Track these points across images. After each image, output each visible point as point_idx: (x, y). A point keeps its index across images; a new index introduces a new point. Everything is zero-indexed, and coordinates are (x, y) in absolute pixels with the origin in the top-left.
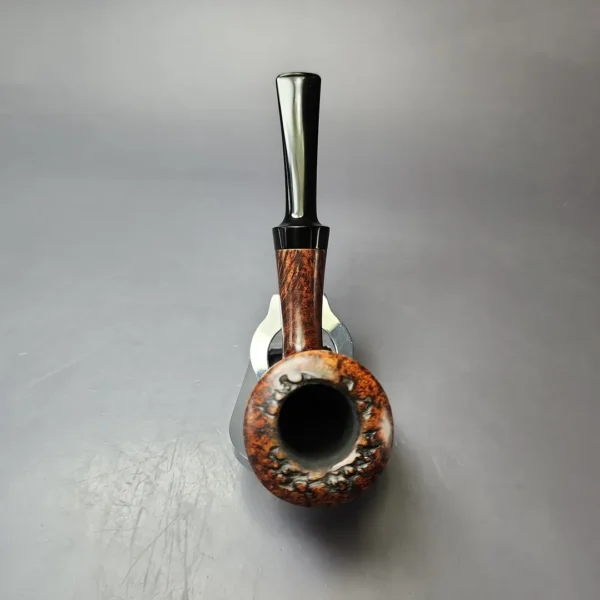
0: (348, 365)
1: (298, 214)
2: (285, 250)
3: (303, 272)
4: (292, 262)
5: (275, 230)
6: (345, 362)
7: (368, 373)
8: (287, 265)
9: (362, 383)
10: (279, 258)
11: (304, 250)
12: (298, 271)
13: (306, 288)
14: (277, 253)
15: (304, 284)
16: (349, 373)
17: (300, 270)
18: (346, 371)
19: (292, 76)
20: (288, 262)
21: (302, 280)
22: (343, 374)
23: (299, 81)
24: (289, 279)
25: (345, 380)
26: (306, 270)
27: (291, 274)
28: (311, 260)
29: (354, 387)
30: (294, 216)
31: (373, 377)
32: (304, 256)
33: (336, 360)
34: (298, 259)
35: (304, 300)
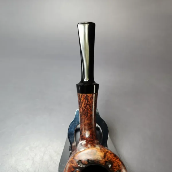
0: (109, 155)
1: (86, 80)
2: (81, 94)
3: (88, 103)
4: (84, 99)
5: (77, 85)
6: (107, 154)
7: (118, 158)
8: (82, 100)
9: (115, 164)
10: (79, 97)
11: (89, 94)
12: (86, 103)
13: (89, 110)
14: (78, 94)
15: (89, 108)
16: (109, 159)
17: (87, 102)
18: (108, 159)
19: (84, 23)
20: (82, 99)
21: (88, 106)
22: (107, 160)
23: (87, 26)
24: (83, 106)
25: (107, 163)
26: (89, 102)
27: (83, 104)
28: (92, 98)
29: (111, 167)
30: (85, 80)
31: (120, 160)
32: (89, 97)
33: (104, 153)
34: (86, 98)
35: (89, 114)
